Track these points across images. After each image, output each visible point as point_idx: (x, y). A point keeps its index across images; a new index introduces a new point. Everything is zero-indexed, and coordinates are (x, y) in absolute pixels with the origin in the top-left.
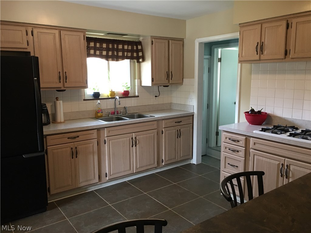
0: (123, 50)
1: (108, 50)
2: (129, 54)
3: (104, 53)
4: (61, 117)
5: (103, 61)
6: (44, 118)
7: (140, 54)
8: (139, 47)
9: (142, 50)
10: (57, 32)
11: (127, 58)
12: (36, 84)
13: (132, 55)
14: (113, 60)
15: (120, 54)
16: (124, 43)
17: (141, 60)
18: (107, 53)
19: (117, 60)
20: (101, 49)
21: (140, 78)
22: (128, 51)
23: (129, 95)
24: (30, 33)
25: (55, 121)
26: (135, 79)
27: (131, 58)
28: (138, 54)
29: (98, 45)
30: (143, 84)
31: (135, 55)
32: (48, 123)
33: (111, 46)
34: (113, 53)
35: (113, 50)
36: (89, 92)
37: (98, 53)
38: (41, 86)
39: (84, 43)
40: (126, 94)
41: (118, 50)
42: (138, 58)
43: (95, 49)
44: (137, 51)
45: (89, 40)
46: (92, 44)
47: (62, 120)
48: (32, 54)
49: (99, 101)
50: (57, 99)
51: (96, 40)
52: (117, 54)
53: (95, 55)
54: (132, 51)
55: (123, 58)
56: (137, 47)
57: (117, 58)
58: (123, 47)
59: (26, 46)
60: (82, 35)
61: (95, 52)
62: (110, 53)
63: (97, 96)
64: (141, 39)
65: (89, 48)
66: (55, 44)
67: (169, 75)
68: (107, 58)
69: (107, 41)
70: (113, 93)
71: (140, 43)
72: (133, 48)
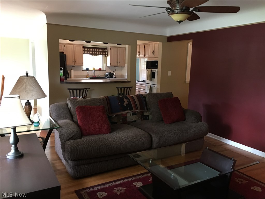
0: (99, 52)
1: (92, 51)
2: (102, 53)
3: (91, 53)
4: (72, 76)
5: (91, 56)
6: (67, 76)
7: (106, 53)
8: (106, 50)
9: (107, 52)
10: (73, 46)
11: (101, 54)
12: (65, 63)
13: (103, 53)
14: (94, 55)
16: (99, 48)
17: (106, 56)
18: (92, 53)
19: (96, 55)
20: (90, 51)
21: (106, 63)
22: (101, 52)
23: (101, 70)
24: (64, 46)
25: (70, 77)
26: (104, 63)
27: (103, 55)
28: (105, 53)
29: (88, 50)
30: (107, 66)
31: (104, 53)
32: (68, 78)
33: (94, 50)
34: (94, 53)
36: (84, 68)
37: (88, 52)
38: (67, 64)
39: (82, 49)
40: (100, 70)
41: (97, 51)
42: (105, 55)
43: (87, 51)
44: (105, 52)
45: (84, 47)
46: (86, 49)
47: (73, 77)
48: (64, 54)
49: (88, 71)
50: (72, 69)
51: (88, 48)
52: (96, 53)
53: (87, 53)
54: (103, 52)
55: (99, 54)
56: (105, 50)
58: (99, 50)
59: (62, 50)
60: (82, 46)
63: (87, 69)
64: (107, 47)
65: (85, 51)
66: (72, 50)
67: (118, 62)
68: (92, 54)
69: (92, 48)
70: (94, 69)
71: (106, 49)
72: (103, 50)
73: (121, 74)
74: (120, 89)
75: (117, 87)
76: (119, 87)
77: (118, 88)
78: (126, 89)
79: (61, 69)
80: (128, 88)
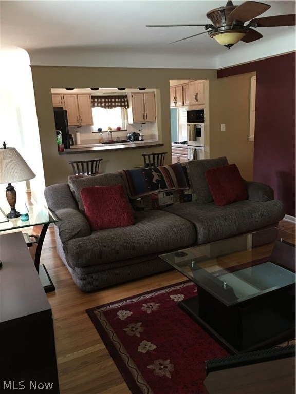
0: (115, 102)
1: (105, 102)
2: (119, 104)
3: (103, 104)
4: (79, 142)
5: (103, 109)
6: (71, 143)
7: (126, 103)
8: (126, 99)
9: (127, 101)
10: (75, 96)
11: (118, 106)
12: (66, 124)
13: (121, 104)
14: (109, 108)
15: (113, 104)
16: (115, 97)
17: (127, 107)
18: (105, 104)
20: (101, 102)
21: (127, 119)
22: (118, 102)
23: (121, 130)
24: (62, 98)
25: (76, 144)
26: (124, 119)
27: (121, 106)
29: (99, 100)
30: (130, 123)
31: (123, 104)
32: (72, 145)
33: (107, 100)
34: (109, 104)
35: (109, 102)
36: (95, 128)
37: (99, 104)
38: (69, 125)
39: (90, 100)
40: (119, 129)
41: (112, 102)
42: (125, 106)
43: (98, 102)
44: (124, 102)
45: (93, 97)
46: (96, 100)
47: (80, 143)
48: (64, 109)
49: (101, 133)
50: (77, 132)
51: (98, 97)
52: (111, 104)
54: (121, 102)
55: (115, 106)
56: (124, 99)
57: (111, 107)
58: (115, 100)
59: (61, 104)
60: (89, 96)
61: (98, 105)
62: (107, 104)
63: (100, 130)
64: (127, 94)
65: (93, 102)
66: (75, 103)
67: (145, 116)
68: (105, 107)
69: (105, 97)
70: (110, 129)
71: (126, 96)
72: (121, 100)
73: (150, 134)
74: (147, 157)
75: (142, 155)
76: (146, 155)
77: (144, 156)
78: (156, 156)
79: (58, 134)
80: (160, 156)
